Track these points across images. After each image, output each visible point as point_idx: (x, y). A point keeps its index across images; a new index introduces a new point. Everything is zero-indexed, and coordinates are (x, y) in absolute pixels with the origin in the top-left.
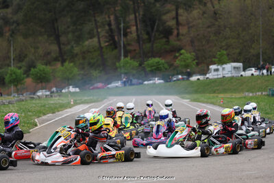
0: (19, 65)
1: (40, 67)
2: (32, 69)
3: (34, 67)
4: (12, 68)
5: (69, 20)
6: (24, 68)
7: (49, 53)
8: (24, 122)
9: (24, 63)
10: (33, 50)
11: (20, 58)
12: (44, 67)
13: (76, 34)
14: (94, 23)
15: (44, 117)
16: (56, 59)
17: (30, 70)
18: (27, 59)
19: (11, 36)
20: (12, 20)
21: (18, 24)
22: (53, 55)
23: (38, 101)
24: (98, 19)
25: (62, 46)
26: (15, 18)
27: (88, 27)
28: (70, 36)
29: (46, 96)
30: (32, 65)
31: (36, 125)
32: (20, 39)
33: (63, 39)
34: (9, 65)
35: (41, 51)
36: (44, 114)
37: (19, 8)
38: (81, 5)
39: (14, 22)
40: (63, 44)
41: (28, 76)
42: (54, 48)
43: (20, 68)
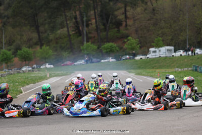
0: (9, 48)
1: (25, 49)
2: (19, 51)
3: (20, 49)
4: (4, 50)
5: (46, 15)
6: (13, 50)
7: (31, 39)
8: (13, 90)
9: (12, 47)
10: (19, 37)
11: (10, 43)
12: (27, 49)
13: (51, 25)
14: (64, 17)
15: (27, 87)
16: (36, 44)
17: (17, 51)
18: (15, 44)
19: (3, 26)
20: (3, 15)
21: (8, 18)
22: (34, 40)
23: (22, 75)
24: (67, 14)
25: (41, 34)
26: (6, 13)
27: (60, 20)
28: (47, 26)
29: (29, 71)
30: (18, 48)
31: (22, 93)
32: (10, 29)
33: (41, 29)
34: (2, 48)
35: (25, 38)
36: (28, 84)
37: (9, 6)
38: (54, 4)
39: (5, 16)
40: (42, 33)
41: (15, 56)
42: (35, 35)
43: (10, 50)
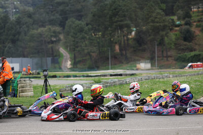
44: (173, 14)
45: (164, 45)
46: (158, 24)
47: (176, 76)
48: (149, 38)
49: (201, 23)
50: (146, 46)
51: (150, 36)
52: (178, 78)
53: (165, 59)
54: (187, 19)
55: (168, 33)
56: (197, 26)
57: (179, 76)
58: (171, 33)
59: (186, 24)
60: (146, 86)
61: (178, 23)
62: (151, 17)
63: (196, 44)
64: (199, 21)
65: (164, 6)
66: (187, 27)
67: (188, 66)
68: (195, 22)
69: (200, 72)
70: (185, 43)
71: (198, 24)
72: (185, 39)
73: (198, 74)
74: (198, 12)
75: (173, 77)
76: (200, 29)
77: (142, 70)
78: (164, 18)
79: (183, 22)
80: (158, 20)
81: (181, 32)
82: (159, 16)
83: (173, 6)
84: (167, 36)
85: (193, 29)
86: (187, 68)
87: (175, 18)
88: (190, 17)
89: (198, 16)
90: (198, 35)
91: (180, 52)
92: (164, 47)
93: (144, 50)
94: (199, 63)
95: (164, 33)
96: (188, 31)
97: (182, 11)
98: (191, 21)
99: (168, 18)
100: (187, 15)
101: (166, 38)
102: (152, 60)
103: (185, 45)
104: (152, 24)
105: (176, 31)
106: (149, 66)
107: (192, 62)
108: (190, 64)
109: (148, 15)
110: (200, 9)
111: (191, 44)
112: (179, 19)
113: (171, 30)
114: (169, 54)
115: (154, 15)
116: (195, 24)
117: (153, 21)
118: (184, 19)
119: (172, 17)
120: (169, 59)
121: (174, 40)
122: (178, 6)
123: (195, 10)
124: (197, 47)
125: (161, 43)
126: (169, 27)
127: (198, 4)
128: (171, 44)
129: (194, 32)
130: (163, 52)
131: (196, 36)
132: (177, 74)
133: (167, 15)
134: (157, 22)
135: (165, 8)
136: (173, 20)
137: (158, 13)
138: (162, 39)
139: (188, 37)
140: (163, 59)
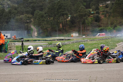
44: (90, 8)
45: (85, 24)
46: (82, 13)
47: (91, 41)
48: (78, 20)
49: (104, 12)
50: (76, 25)
51: (78, 19)
52: (92, 41)
53: (86, 31)
54: (97, 10)
55: (87, 18)
56: (102, 14)
57: (93, 40)
58: (89, 18)
59: (97, 13)
60: (76, 46)
61: (92, 12)
62: (78, 9)
63: (102, 23)
64: (103, 12)
65: (85, 4)
66: (97, 14)
67: (98, 35)
68: (101, 12)
69: (104, 38)
70: (96, 23)
71: (103, 13)
72: (96, 21)
73: (103, 39)
74: (103, 7)
75: (90, 41)
76: (104, 15)
77: (74, 37)
78: (85, 10)
79: (95, 12)
80: (82, 11)
81: (94, 17)
82: (82, 9)
83: (90, 4)
84: (87, 19)
85: (100, 16)
86: (97, 36)
87: (91, 10)
88: (98, 9)
89: (103, 9)
90: (103, 19)
91: (94, 27)
92: (85, 25)
93: (75, 27)
94: (103, 33)
95: (85, 18)
96: (98, 17)
97: (94, 6)
98: (99, 12)
99: (87, 10)
100: (97, 9)
101: (86, 20)
102: (79, 32)
103: (96, 24)
104: (79, 13)
105: (92, 16)
106: (77, 35)
107: (99, 33)
108: (99, 34)
109: (77, 8)
110: (104, 5)
111: (99, 23)
112: (93, 11)
113: (89, 16)
114: (88, 28)
115: (80, 8)
116: (101, 13)
117: (79, 12)
118: (95, 10)
119: (89, 10)
120: (88, 31)
121: (90, 21)
122: (92, 4)
123: (101, 6)
124: (102, 25)
125: (84, 23)
126: (88, 14)
127: (103, 2)
128: (89, 23)
129: (101, 17)
130: (84, 27)
131: (102, 19)
132: (92, 39)
133: (87, 8)
134: (82, 12)
135: (85, 5)
136: (90, 11)
137: (82, 7)
138: (84, 21)
139: (98, 20)
140: (84, 31)
